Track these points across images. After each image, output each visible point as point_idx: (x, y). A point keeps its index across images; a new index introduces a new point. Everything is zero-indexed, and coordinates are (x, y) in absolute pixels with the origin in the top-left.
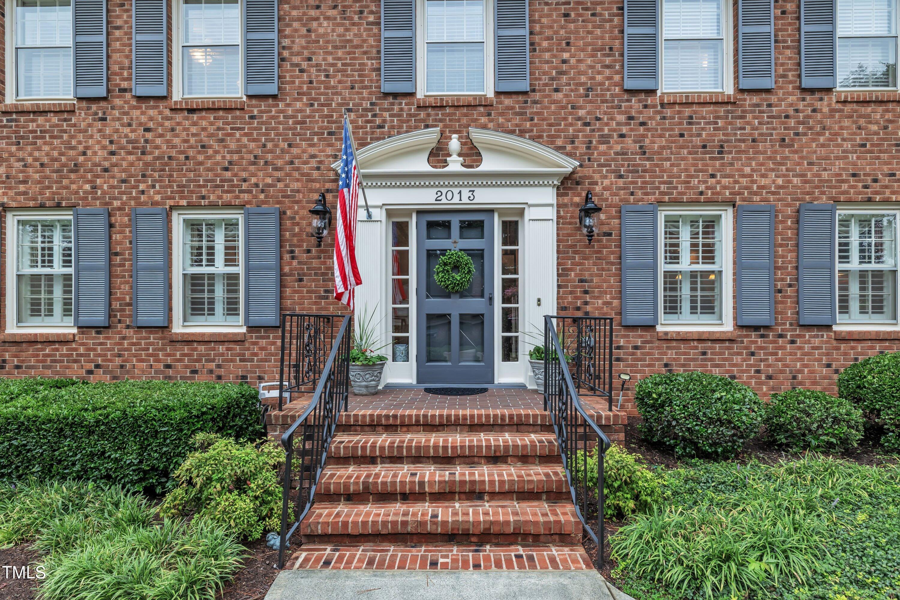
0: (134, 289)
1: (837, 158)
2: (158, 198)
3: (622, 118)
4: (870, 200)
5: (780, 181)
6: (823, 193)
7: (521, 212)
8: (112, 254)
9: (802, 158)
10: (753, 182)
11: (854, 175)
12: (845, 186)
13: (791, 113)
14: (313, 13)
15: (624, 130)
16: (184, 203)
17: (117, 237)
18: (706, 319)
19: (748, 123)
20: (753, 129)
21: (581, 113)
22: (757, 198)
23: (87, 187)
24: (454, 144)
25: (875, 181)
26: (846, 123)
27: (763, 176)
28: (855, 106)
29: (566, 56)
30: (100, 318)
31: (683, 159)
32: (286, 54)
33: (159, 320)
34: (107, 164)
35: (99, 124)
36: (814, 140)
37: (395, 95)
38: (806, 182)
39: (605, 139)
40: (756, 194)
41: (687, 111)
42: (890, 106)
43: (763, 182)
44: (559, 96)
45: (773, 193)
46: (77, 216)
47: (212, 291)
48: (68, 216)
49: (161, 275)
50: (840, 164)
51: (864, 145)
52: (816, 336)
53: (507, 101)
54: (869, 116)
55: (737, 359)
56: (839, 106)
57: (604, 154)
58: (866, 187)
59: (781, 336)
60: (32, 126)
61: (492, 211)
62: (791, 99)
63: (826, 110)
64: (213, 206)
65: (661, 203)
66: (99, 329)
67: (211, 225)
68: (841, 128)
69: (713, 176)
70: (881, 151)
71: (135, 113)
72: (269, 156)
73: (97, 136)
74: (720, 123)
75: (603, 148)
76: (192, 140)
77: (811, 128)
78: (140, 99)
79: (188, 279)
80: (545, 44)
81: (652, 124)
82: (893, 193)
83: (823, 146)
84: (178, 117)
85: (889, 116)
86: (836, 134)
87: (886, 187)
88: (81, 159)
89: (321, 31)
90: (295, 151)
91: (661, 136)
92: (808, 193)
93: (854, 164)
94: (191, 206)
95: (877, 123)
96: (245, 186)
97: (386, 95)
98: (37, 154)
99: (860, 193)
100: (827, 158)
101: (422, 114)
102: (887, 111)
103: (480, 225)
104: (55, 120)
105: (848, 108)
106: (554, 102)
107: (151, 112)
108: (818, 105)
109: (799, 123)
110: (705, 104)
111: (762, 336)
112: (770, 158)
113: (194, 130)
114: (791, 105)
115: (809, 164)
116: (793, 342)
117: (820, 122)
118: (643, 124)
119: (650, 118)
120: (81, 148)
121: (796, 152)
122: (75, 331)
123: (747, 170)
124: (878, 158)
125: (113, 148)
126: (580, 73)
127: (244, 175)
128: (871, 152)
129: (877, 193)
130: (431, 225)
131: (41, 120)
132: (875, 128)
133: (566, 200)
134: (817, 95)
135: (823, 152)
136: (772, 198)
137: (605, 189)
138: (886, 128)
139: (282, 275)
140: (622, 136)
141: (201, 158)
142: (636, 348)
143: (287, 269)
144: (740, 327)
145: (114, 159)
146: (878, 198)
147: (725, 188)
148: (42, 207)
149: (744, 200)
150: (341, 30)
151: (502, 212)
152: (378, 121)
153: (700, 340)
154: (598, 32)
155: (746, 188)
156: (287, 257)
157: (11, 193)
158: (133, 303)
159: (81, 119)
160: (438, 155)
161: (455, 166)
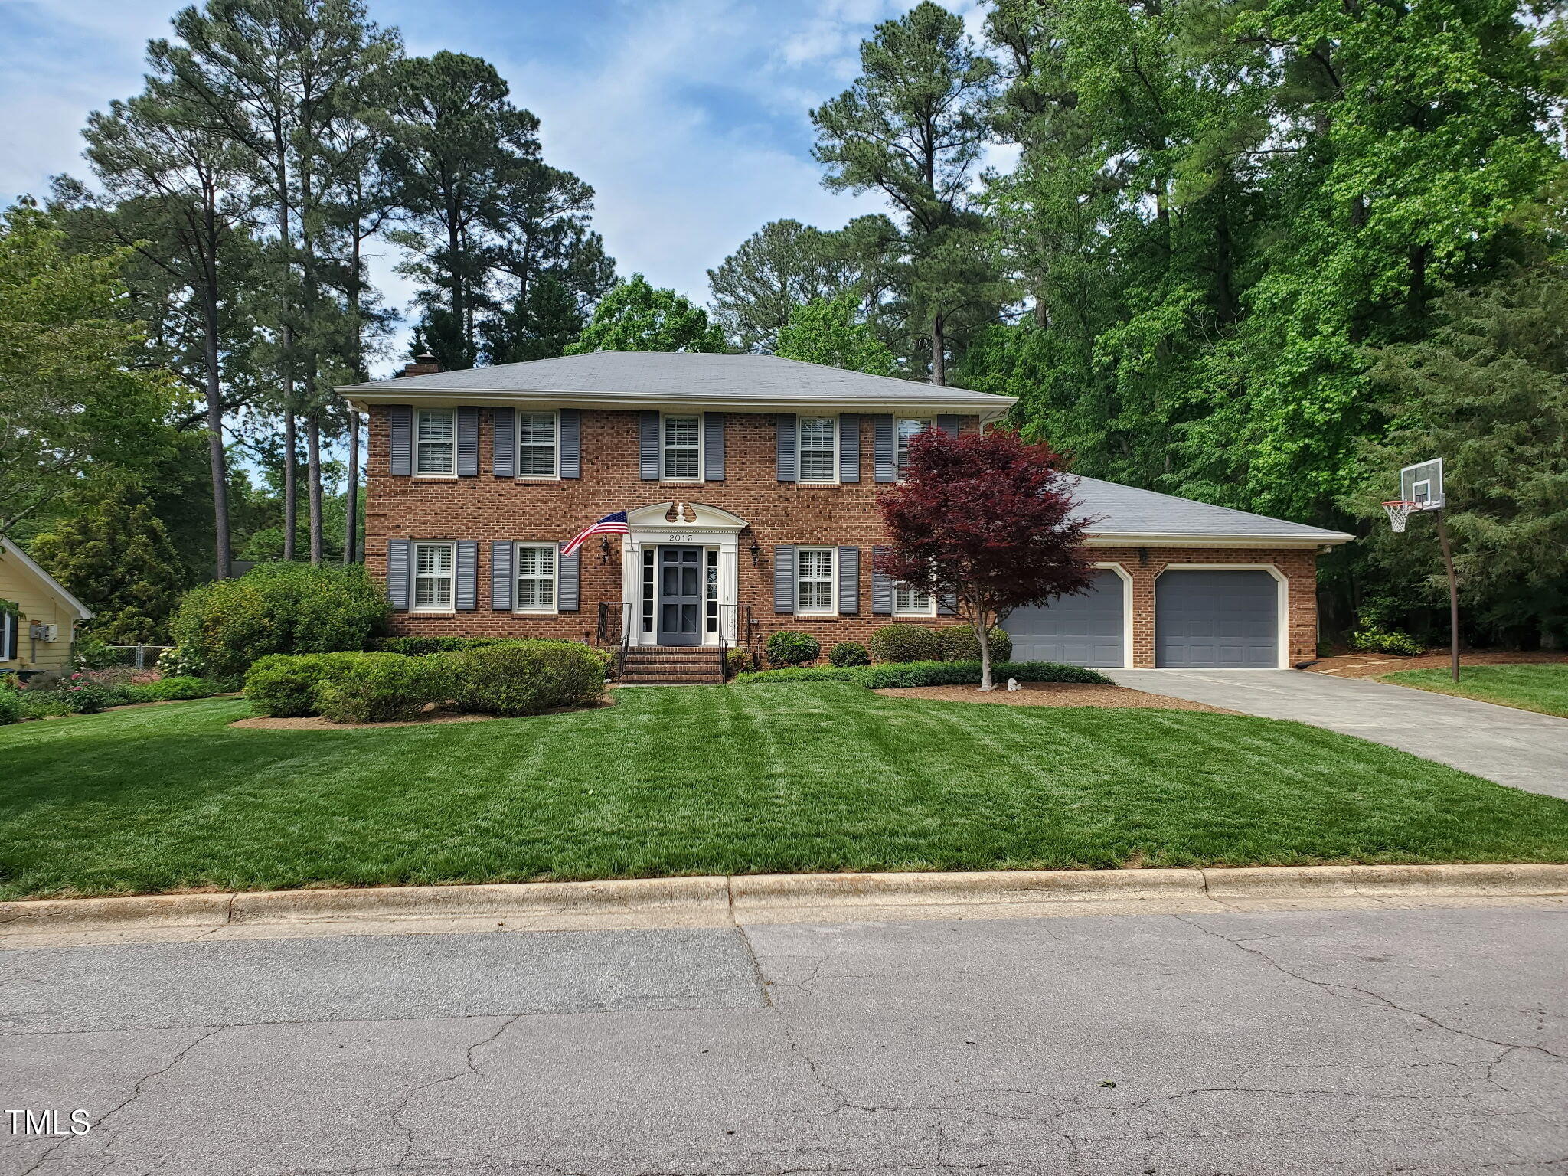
0: (492, 586)
2: (506, 535)
3: (776, 496)
5: (863, 533)
6: (886, 540)
7: (719, 547)
8: (478, 567)
9: (875, 520)
10: (848, 533)
13: (870, 495)
14: (600, 431)
15: (777, 503)
16: (521, 538)
17: (481, 557)
18: (826, 609)
19: (846, 500)
20: (848, 503)
21: (753, 492)
22: (850, 542)
23: (463, 527)
24: (680, 509)
27: (853, 530)
29: (744, 460)
30: (469, 603)
31: (809, 520)
32: (584, 453)
33: (506, 605)
34: (476, 514)
35: (471, 491)
37: (647, 480)
38: (877, 534)
39: (766, 508)
40: (849, 540)
41: (812, 493)
43: (853, 533)
44: (739, 483)
45: (859, 540)
46: (457, 544)
47: (533, 589)
49: (507, 580)
52: (882, 620)
53: (711, 485)
55: (838, 632)
57: (765, 516)
59: (862, 619)
60: (430, 491)
61: (701, 547)
62: (869, 487)
64: (540, 540)
65: (796, 544)
66: (468, 611)
69: (826, 529)
71: (494, 485)
72: (574, 513)
73: (470, 497)
74: (830, 500)
75: (764, 512)
76: (528, 502)
78: (497, 477)
79: (522, 582)
80: (733, 453)
81: (792, 500)
84: (520, 489)
88: (460, 511)
89: (605, 441)
90: (589, 510)
91: (797, 506)
92: (878, 540)
94: (525, 540)
96: (558, 529)
97: (642, 480)
98: (433, 507)
101: (663, 491)
103: (695, 554)
104: (444, 487)
106: (737, 486)
107: (504, 485)
108: (884, 491)
109: (874, 501)
110: (822, 489)
111: (852, 619)
112: (857, 520)
113: (528, 496)
114: (869, 491)
115: (879, 523)
116: (869, 623)
118: (787, 499)
119: (791, 496)
120: (460, 504)
121: (872, 517)
122: (454, 612)
123: (845, 526)
125: (480, 505)
126: (752, 470)
127: (558, 523)
130: (666, 553)
131: (435, 487)
133: (743, 541)
134: (884, 486)
136: (858, 542)
137: (765, 535)
139: (580, 581)
140: (775, 506)
141: (532, 512)
142: (782, 624)
143: (583, 578)
144: (840, 614)
145: (480, 512)
147: (832, 536)
148: (435, 538)
149: (843, 543)
150: (616, 442)
151: (707, 547)
152: (637, 494)
153: (817, 621)
154: (763, 447)
155: (844, 536)
156: (583, 570)
157: (417, 530)
158: (491, 596)
159: (461, 487)
160: (671, 514)
161: (680, 521)
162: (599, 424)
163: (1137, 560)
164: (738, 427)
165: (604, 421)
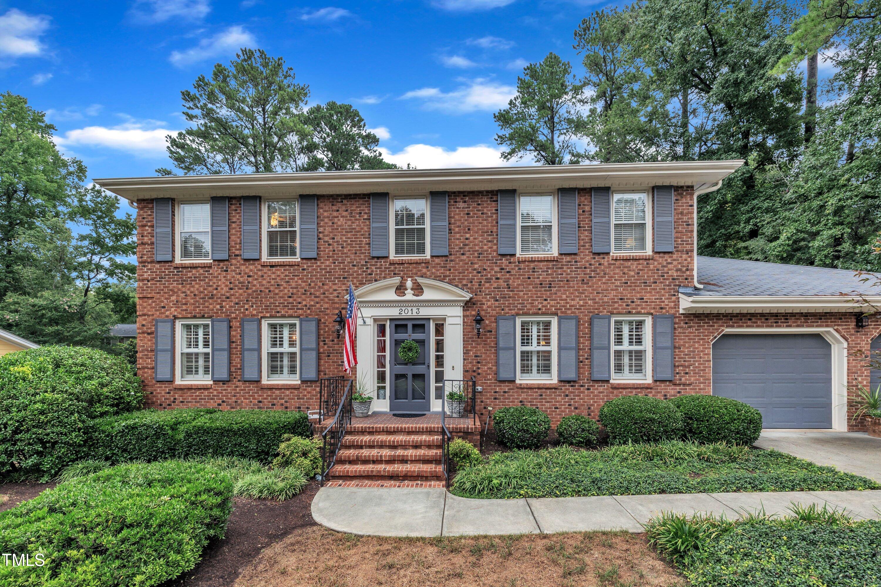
0: (242, 360)
1: (612, 290)
2: (255, 312)
3: (497, 269)
4: (630, 313)
5: (581, 303)
6: (605, 309)
7: (445, 319)
8: (231, 342)
9: (593, 290)
10: (567, 303)
11: (621, 299)
12: (616, 305)
13: (588, 266)
14: (335, 214)
15: (499, 275)
16: (268, 315)
17: (234, 333)
18: (545, 376)
19: (565, 271)
20: (567, 274)
21: (476, 266)
22: (569, 312)
23: (218, 307)
24: (409, 283)
25: (633, 302)
26: (617, 271)
27: (572, 300)
28: (622, 262)
29: (468, 236)
31: (530, 291)
32: (321, 236)
33: (255, 376)
34: (228, 295)
35: (224, 274)
36: (600, 280)
37: (378, 258)
38: (595, 303)
39: (488, 280)
40: (569, 309)
41: (532, 265)
42: (641, 262)
43: (573, 303)
44: (464, 257)
45: (578, 309)
46: (213, 322)
47: (282, 361)
48: (208, 322)
49: (256, 353)
50: (613, 293)
51: (627, 283)
52: (601, 386)
53: (437, 260)
54: (629, 267)
55: (559, 398)
56: (613, 262)
57: (488, 288)
58: (627, 305)
59: (582, 386)
60: (190, 275)
61: (429, 319)
62: (587, 258)
63: (606, 264)
64: (283, 316)
65: (518, 314)
66: (224, 382)
67: (281, 325)
68: (614, 274)
69: (546, 300)
70: (635, 286)
71: (243, 268)
72: (312, 290)
73: (223, 280)
74: (550, 271)
75: (487, 285)
76: (273, 282)
77: (598, 274)
78: (246, 260)
79: (270, 355)
80: (457, 229)
81: (513, 272)
82: (642, 309)
83: (604, 283)
84: (265, 270)
85: (640, 267)
86: (612, 277)
87: (639, 305)
88: (215, 292)
89: (339, 223)
90: (326, 287)
91: (518, 279)
92: (596, 309)
93: (621, 293)
94: (271, 317)
95: (634, 271)
96: (300, 306)
97: (373, 258)
98: (192, 289)
99: (624, 309)
100: (607, 290)
101: (392, 268)
102: (639, 264)
103: (423, 326)
104: (201, 271)
105: (618, 263)
106: (462, 260)
107: (251, 267)
108: (602, 261)
109: (592, 271)
110: (541, 261)
111: (572, 386)
112: (576, 290)
113: (273, 276)
114: (587, 261)
115: (597, 293)
116: (588, 389)
117: (603, 271)
118: (508, 272)
119: (512, 269)
120: (215, 286)
121: (590, 287)
122: (211, 383)
123: (564, 297)
124: (634, 290)
125: (232, 286)
126: (475, 245)
127: (299, 300)
128: (631, 286)
129: (633, 309)
130: (397, 326)
131: (194, 271)
132: (632, 273)
133: (468, 313)
134: (602, 256)
135: (604, 287)
136: (577, 311)
137: (488, 307)
138: (638, 273)
139: (319, 353)
140: (497, 279)
141: (277, 291)
142: (505, 392)
143: (321, 350)
144: (560, 381)
145: (232, 292)
146: (634, 311)
147: (552, 306)
148: (195, 317)
149: (562, 313)
150: (349, 223)
151: (434, 320)
152: (369, 271)
153: (539, 388)
154: (485, 223)
155: (563, 306)
156: (322, 344)
157: (179, 310)
158: (242, 368)
159: (215, 271)
160: (400, 289)
161: (409, 296)
162: (334, 208)
163: (853, 325)
164: (461, 205)
165: (339, 205)
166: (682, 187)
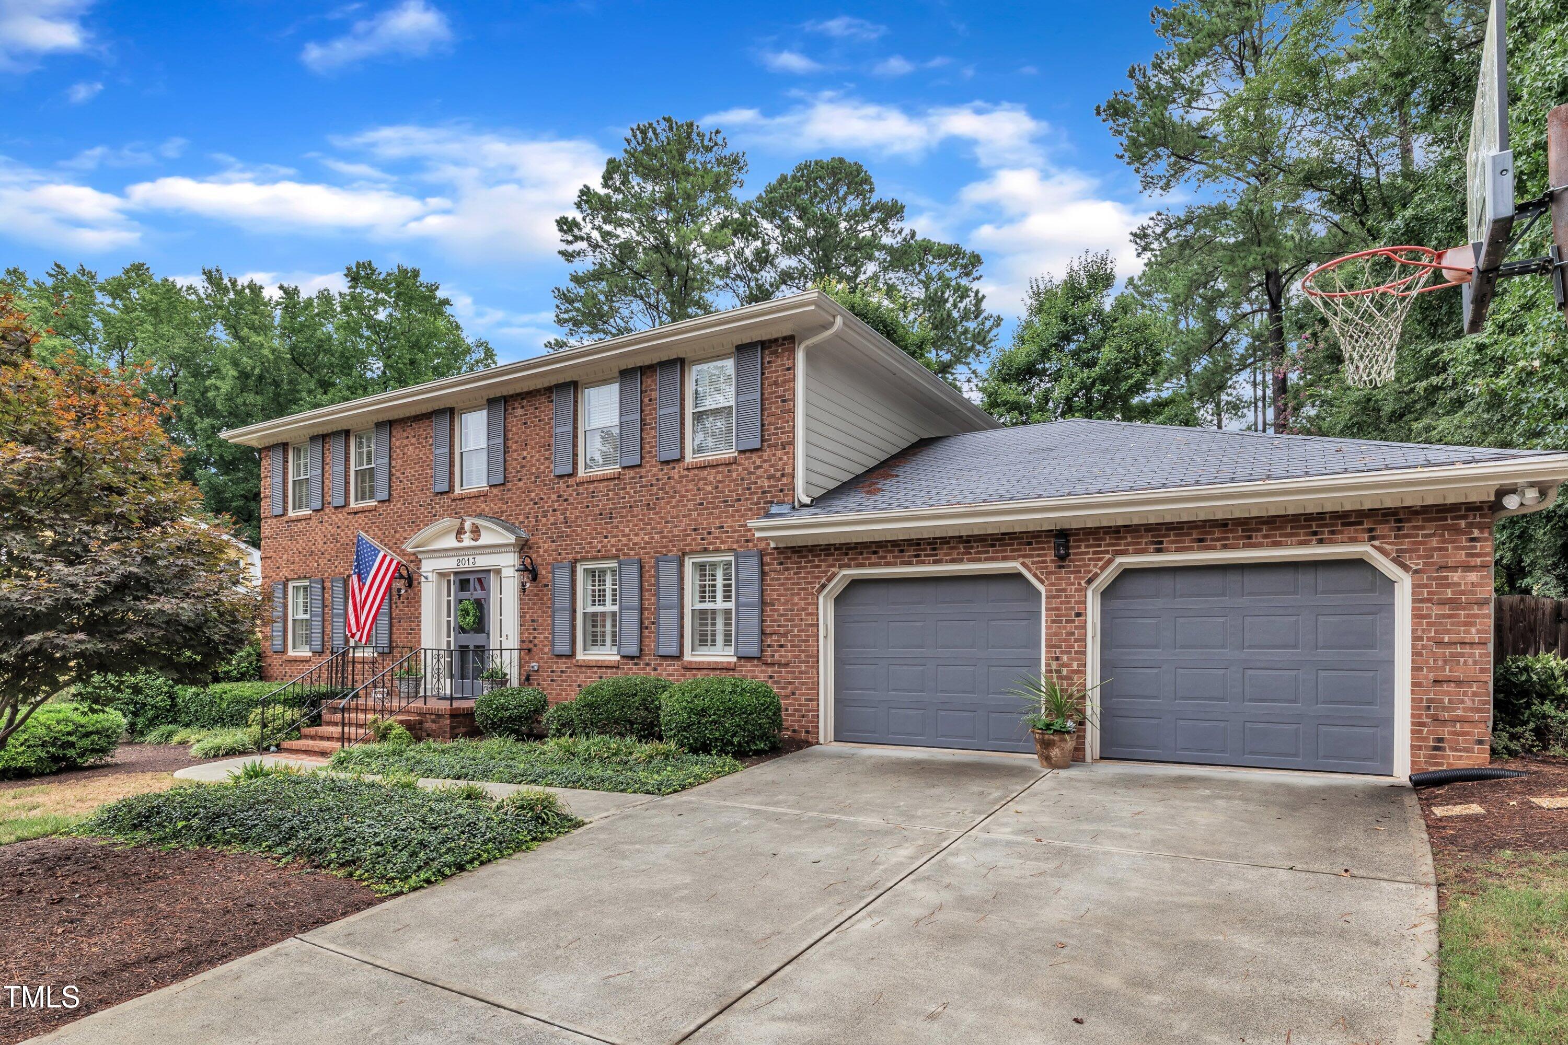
0: (333, 627)
1: (684, 516)
2: (342, 570)
3: (554, 497)
4: (706, 550)
5: (646, 538)
6: (674, 546)
8: (325, 607)
9: (661, 518)
10: (630, 540)
11: (695, 530)
12: (689, 539)
13: (655, 482)
14: (405, 442)
15: (556, 505)
17: (326, 596)
19: (627, 493)
20: (631, 497)
21: (533, 495)
22: (632, 553)
23: (315, 566)
24: (467, 525)
25: (709, 533)
26: (690, 486)
27: (637, 535)
28: (696, 472)
29: (525, 453)
30: (319, 645)
31: (589, 525)
32: (394, 471)
34: (323, 551)
35: (320, 525)
36: (668, 503)
37: (445, 493)
38: (663, 538)
39: (546, 514)
40: (632, 549)
41: (592, 487)
42: (721, 468)
43: (637, 539)
44: (521, 484)
45: (643, 548)
46: (311, 583)
48: (307, 583)
49: (342, 619)
50: (686, 521)
51: (702, 504)
52: (670, 665)
53: (495, 491)
54: (705, 479)
56: (685, 473)
57: (545, 525)
58: (703, 539)
59: (648, 664)
60: (296, 529)
61: (489, 571)
62: (654, 470)
63: (676, 476)
65: (576, 560)
66: (319, 653)
68: (687, 491)
69: (606, 537)
70: (713, 508)
71: (334, 517)
73: (319, 533)
74: (611, 494)
75: (544, 520)
76: (355, 532)
77: (666, 493)
78: (336, 508)
80: (514, 446)
81: (571, 500)
82: (722, 543)
83: (674, 507)
84: (351, 518)
85: (720, 477)
86: (683, 496)
87: (717, 538)
88: (314, 548)
89: (409, 453)
90: (398, 535)
91: (576, 508)
92: (665, 547)
93: (696, 520)
95: (711, 484)
97: (437, 494)
98: (297, 546)
99: (699, 544)
100: (677, 517)
102: (718, 473)
104: (305, 525)
105: (691, 474)
106: (518, 489)
107: (340, 516)
108: (672, 473)
109: (659, 489)
110: (600, 481)
111: (636, 664)
112: (641, 520)
113: (356, 525)
114: (654, 475)
115: (666, 522)
116: (655, 669)
117: (673, 487)
118: (566, 500)
119: (571, 495)
120: (313, 541)
121: (657, 513)
122: (310, 654)
123: (627, 531)
124: (712, 513)
125: (325, 540)
126: (532, 465)
128: (707, 509)
129: (710, 544)
130: (462, 582)
131: (299, 525)
132: (709, 488)
134: (671, 465)
135: (674, 512)
136: (642, 552)
137: (545, 551)
138: (717, 487)
139: (391, 619)
140: (554, 510)
142: (562, 672)
144: (622, 657)
145: (326, 547)
146: (711, 547)
147: (613, 546)
148: (300, 579)
149: (624, 555)
150: (417, 452)
152: (434, 512)
153: (598, 667)
154: (542, 433)
155: (626, 545)
156: (393, 606)
157: (290, 571)
158: (332, 638)
159: (314, 522)
160: (460, 532)
161: (467, 541)
162: (405, 434)
164: (519, 412)
165: (409, 430)
166: (776, 340)
